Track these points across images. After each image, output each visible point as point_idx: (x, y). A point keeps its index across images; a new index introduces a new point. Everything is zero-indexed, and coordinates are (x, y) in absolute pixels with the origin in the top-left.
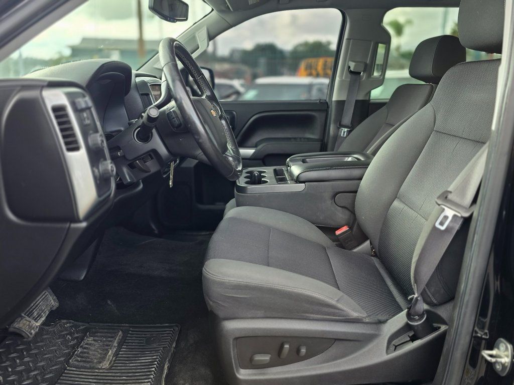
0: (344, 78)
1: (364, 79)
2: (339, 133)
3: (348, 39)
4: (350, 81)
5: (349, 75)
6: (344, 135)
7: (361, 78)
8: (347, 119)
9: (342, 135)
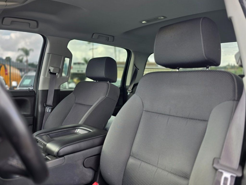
0: (46, 76)
1: (58, 77)
2: (46, 110)
3: (49, 54)
4: (50, 78)
5: (50, 75)
6: (49, 111)
7: (56, 76)
8: (50, 101)
9: (48, 111)
